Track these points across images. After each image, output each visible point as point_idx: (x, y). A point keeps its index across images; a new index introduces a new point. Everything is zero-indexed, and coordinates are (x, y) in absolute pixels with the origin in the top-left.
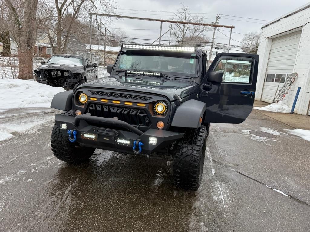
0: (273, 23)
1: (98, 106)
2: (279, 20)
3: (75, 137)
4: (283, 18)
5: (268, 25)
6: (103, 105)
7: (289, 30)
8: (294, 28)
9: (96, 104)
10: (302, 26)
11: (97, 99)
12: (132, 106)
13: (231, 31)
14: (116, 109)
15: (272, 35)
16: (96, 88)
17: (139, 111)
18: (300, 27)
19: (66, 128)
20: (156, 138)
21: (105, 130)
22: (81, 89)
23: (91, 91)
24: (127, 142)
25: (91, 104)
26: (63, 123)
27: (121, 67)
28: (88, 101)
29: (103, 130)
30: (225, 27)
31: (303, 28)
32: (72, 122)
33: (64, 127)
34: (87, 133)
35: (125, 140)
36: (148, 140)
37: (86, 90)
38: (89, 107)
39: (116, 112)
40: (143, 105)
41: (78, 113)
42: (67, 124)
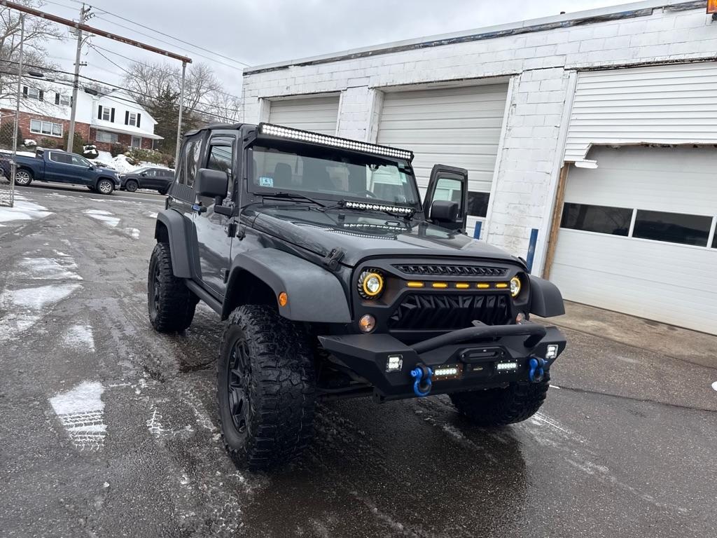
0: (273, 69)
1: (425, 299)
2: (286, 67)
4: (295, 65)
5: (259, 72)
6: (436, 295)
7: (313, 93)
9: (420, 294)
10: (340, 91)
13: (184, 67)
14: (461, 300)
15: (274, 95)
17: (499, 298)
18: (334, 92)
19: (400, 366)
20: (557, 346)
21: (485, 351)
22: (368, 262)
23: (397, 266)
24: (513, 365)
25: (411, 296)
26: (394, 354)
27: (264, 182)
28: (404, 290)
29: (482, 351)
30: (171, 55)
31: (341, 95)
32: (411, 348)
33: (394, 363)
34: (444, 367)
35: (511, 362)
36: (546, 351)
37: (385, 265)
38: (403, 305)
39: (461, 306)
40: (505, 285)
41: (366, 321)
42: (405, 356)
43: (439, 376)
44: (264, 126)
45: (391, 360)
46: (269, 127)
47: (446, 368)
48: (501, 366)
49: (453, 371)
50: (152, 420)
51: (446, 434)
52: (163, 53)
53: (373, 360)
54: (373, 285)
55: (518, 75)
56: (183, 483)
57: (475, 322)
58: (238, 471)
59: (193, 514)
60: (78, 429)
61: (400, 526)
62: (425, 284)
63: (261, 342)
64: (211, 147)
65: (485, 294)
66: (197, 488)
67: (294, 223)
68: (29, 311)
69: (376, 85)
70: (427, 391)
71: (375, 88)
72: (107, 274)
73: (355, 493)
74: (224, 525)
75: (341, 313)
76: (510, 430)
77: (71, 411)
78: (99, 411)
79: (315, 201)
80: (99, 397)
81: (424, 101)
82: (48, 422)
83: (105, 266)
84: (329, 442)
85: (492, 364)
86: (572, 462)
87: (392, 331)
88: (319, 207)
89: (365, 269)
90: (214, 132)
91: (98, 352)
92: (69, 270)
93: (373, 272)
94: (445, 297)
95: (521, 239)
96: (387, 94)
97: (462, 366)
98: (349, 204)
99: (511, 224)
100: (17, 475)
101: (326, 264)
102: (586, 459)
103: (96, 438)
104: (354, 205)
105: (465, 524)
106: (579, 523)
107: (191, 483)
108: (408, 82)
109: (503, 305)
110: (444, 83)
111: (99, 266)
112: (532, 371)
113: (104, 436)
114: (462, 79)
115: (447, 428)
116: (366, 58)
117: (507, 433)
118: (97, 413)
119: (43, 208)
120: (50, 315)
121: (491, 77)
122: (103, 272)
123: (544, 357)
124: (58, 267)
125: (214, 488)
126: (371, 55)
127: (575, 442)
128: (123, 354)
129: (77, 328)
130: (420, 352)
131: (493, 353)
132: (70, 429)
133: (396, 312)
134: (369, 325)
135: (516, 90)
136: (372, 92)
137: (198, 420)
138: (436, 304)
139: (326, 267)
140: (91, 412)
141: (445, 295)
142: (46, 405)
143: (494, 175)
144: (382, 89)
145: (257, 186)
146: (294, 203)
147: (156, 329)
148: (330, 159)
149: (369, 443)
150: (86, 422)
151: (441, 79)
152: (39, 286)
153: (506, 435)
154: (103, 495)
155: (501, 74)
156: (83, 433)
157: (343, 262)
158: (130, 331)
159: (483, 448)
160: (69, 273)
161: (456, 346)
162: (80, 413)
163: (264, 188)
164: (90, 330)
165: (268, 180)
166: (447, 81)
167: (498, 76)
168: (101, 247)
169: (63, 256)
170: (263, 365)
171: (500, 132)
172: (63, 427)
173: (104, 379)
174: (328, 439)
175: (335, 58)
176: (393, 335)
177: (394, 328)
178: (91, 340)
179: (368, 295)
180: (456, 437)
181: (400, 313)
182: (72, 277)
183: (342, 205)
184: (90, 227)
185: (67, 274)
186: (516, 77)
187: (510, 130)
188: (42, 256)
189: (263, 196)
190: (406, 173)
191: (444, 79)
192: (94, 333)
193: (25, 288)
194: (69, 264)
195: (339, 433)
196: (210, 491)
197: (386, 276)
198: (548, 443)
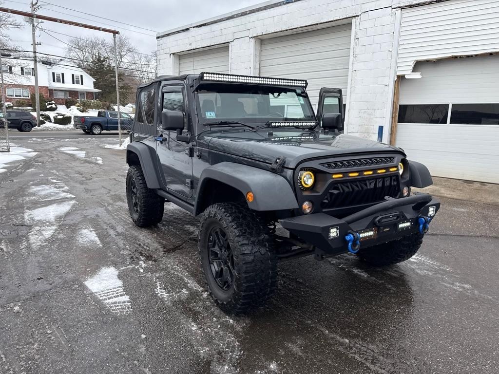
0: (178, 32)
1: (345, 186)
2: (187, 29)
4: (193, 27)
5: (168, 35)
6: (351, 182)
7: (209, 46)
8: (216, 44)
9: (341, 183)
10: (229, 42)
12: (386, 174)
13: (115, 38)
14: (368, 183)
15: (181, 51)
17: (392, 178)
18: (225, 43)
19: (337, 234)
20: (435, 207)
21: (391, 216)
22: (303, 164)
23: (323, 164)
24: (408, 224)
25: (335, 184)
26: (333, 227)
27: (209, 115)
28: (331, 180)
29: (389, 217)
30: (104, 30)
31: (230, 45)
32: (343, 221)
33: (334, 233)
34: (365, 231)
35: (407, 222)
36: (428, 211)
37: (315, 164)
38: (330, 191)
39: (369, 187)
40: (395, 169)
41: (306, 206)
42: (340, 227)
43: (362, 238)
44: (205, 75)
45: (332, 230)
46: (208, 75)
47: (367, 232)
48: (401, 226)
49: (371, 233)
50: (158, 288)
51: (356, 275)
52: (98, 29)
53: (320, 232)
54: (308, 180)
55: (358, 16)
56: (194, 329)
57: (386, 197)
58: (227, 317)
59: (207, 349)
60: (111, 301)
61: (347, 341)
62: (344, 175)
63: (236, 228)
64: (163, 94)
65: (383, 177)
66: (203, 330)
67: (231, 140)
68: (48, 224)
69: (255, 35)
70: (357, 249)
71: (254, 37)
72: (91, 191)
73: (310, 322)
74: (230, 354)
75: (290, 202)
76: (398, 267)
77: (102, 289)
78: (120, 287)
79: (245, 124)
80: (117, 277)
81: (290, 43)
82: (89, 298)
83: (87, 186)
84: (280, 290)
85: (396, 225)
86: (445, 284)
87: (324, 210)
88: (251, 129)
89: (301, 169)
90: (163, 83)
91: (104, 246)
92: (64, 191)
93: (307, 171)
94: (358, 183)
95: (370, 134)
96: (262, 41)
97: (376, 229)
98: (274, 124)
99: (363, 124)
100: (81, 336)
101: (273, 169)
102: (454, 281)
103: (125, 306)
104: (277, 124)
105: (389, 335)
106: (463, 325)
107: (199, 328)
108: (278, 30)
109: (395, 183)
110: (303, 29)
111: (83, 187)
112: (421, 226)
113: (130, 303)
114: (317, 24)
115: (356, 271)
116: (245, 16)
117: (396, 269)
118: (120, 288)
119: (30, 150)
120: (62, 225)
121: (339, 20)
122: (87, 191)
123: (427, 216)
124: (55, 190)
125: (215, 329)
126: (249, 14)
127: (443, 270)
128: (122, 246)
129: (85, 231)
130: (349, 223)
131: (396, 218)
132: (106, 302)
133: (326, 197)
134: (309, 208)
135: (358, 27)
136: (253, 40)
137: (189, 285)
138: (353, 189)
139: (273, 171)
140: (115, 288)
141: (357, 181)
142: (85, 288)
143: (348, 91)
144: (260, 37)
145: (205, 119)
146: (231, 128)
147: (138, 226)
148: (249, 93)
149: (307, 287)
150: (114, 295)
151: (302, 26)
152: (48, 205)
153: (396, 271)
154: (144, 344)
155: (346, 17)
156: (115, 303)
157: (285, 166)
158: (120, 229)
159: (383, 281)
160: (65, 194)
161: (372, 216)
162: (108, 290)
163: (209, 119)
164: (93, 232)
165: (212, 113)
166: (306, 26)
167: (344, 19)
168: (79, 173)
169: (56, 182)
170: (240, 244)
171: (349, 59)
172: (100, 300)
173: (115, 265)
174: (279, 287)
175: (222, 19)
176: (327, 213)
177: (325, 208)
178: (97, 239)
179: (305, 188)
180: (363, 276)
182: (67, 196)
183: (269, 125)
184: (67, 160)
185: (64, 195)
186: (357, 18)
187: (356, 57)
188: (42, 184)
189: (210, 125)
190: (303, 96)
191: (304, 25)
192: (97, 234)
193: (39, 208)
194: (63, 187)
195: (285, 282)
196: (213, 332)
197: (316, 172)
198: (425, 273)
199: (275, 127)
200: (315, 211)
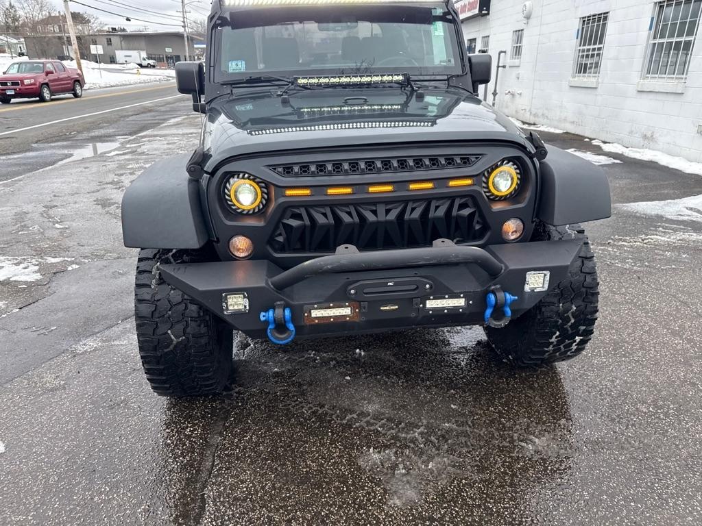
1: (317, 212)
3: (291, 327)
6: (334, 206)
9: (308, 206)
11: (313, 189)
12: (435, 191)
14: (381, 209)
16: (288, 154)
17: (458, 202)
19: (245, 307)
20: (548, 272)
21: (391, 284)
22: (232, 165)
23: (274, 167)
27: (234, 67)
29: (385, 285)
34: (324, 305)
35: (449, 298)
36: (523, 281)
38: (284, 221)
39: (382, 219)
40: (469, 182)
41: (241, 245)
42: (250, 293)
43: (319, 318)
45: (231, 298)
47: (328, 308)
48: (431, 304)
54: (245, 195)
57: (341, 248)
62: (314, 192)
70: (284, 339)
87: (276, 255)
89: (232, 174)
93: (243, 178)
94: (351, 207)
97: (356, 304)
98: (301, 81)
112: (488, 312)
123: (518, 290)
130: (279, 287)
131: (410, 287)
133: (279, 232)
134: (245, 248)
138: (337, 218)
141: (352, 204)
145: (225, 73)
163: (232, 74)
165: (239, 63)
179: (239, 210)
181: (284, 233)
189: (231, 84)
190: (448, 21)
199: (305, 87)
200: (254, 256)
